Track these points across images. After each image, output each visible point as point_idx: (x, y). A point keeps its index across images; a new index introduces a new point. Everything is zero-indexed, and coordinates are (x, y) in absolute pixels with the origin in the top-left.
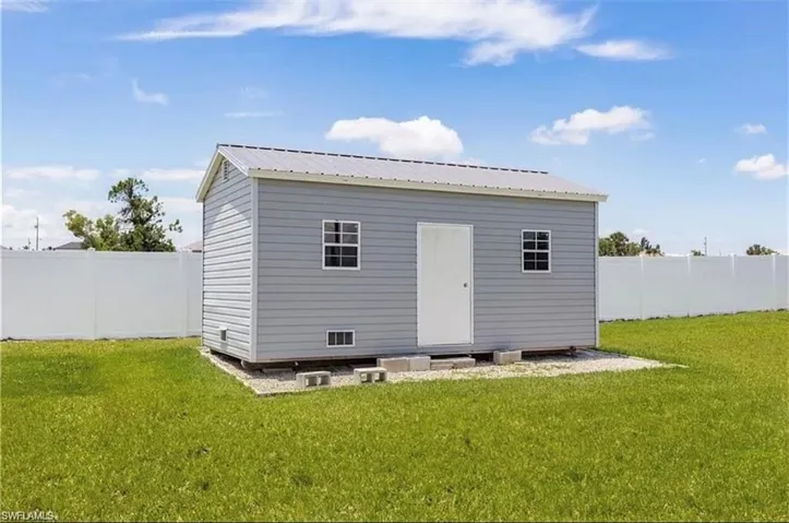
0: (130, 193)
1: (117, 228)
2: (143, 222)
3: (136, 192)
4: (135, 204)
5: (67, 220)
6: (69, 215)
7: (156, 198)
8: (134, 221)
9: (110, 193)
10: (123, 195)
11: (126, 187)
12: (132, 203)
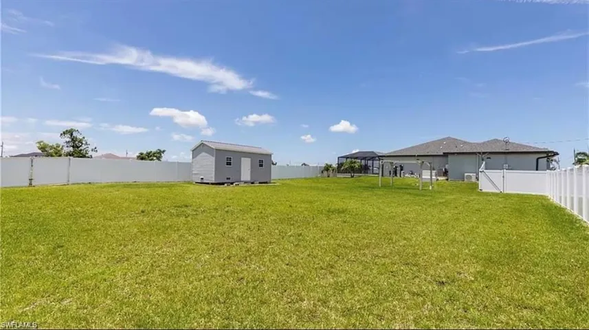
0: (72, 135)
1: (62, 149)
2: (78, 147)
3: (75, 134)
4: (74, 140)
5: (38, 145)
6: (39, 143)
7: (84, 138)
8: (73, 147)
9: (61, 134)
10: (69, 135)
11: (70, 132)
12: (72, 140)
